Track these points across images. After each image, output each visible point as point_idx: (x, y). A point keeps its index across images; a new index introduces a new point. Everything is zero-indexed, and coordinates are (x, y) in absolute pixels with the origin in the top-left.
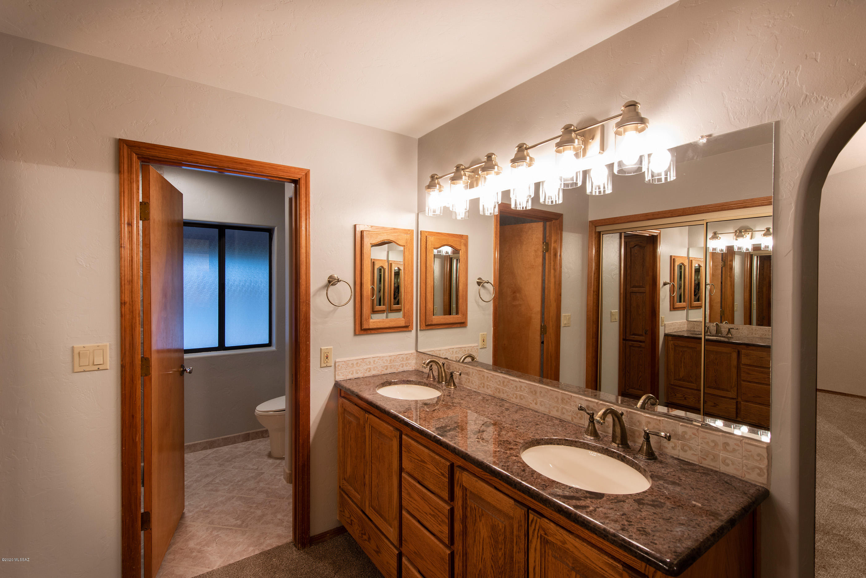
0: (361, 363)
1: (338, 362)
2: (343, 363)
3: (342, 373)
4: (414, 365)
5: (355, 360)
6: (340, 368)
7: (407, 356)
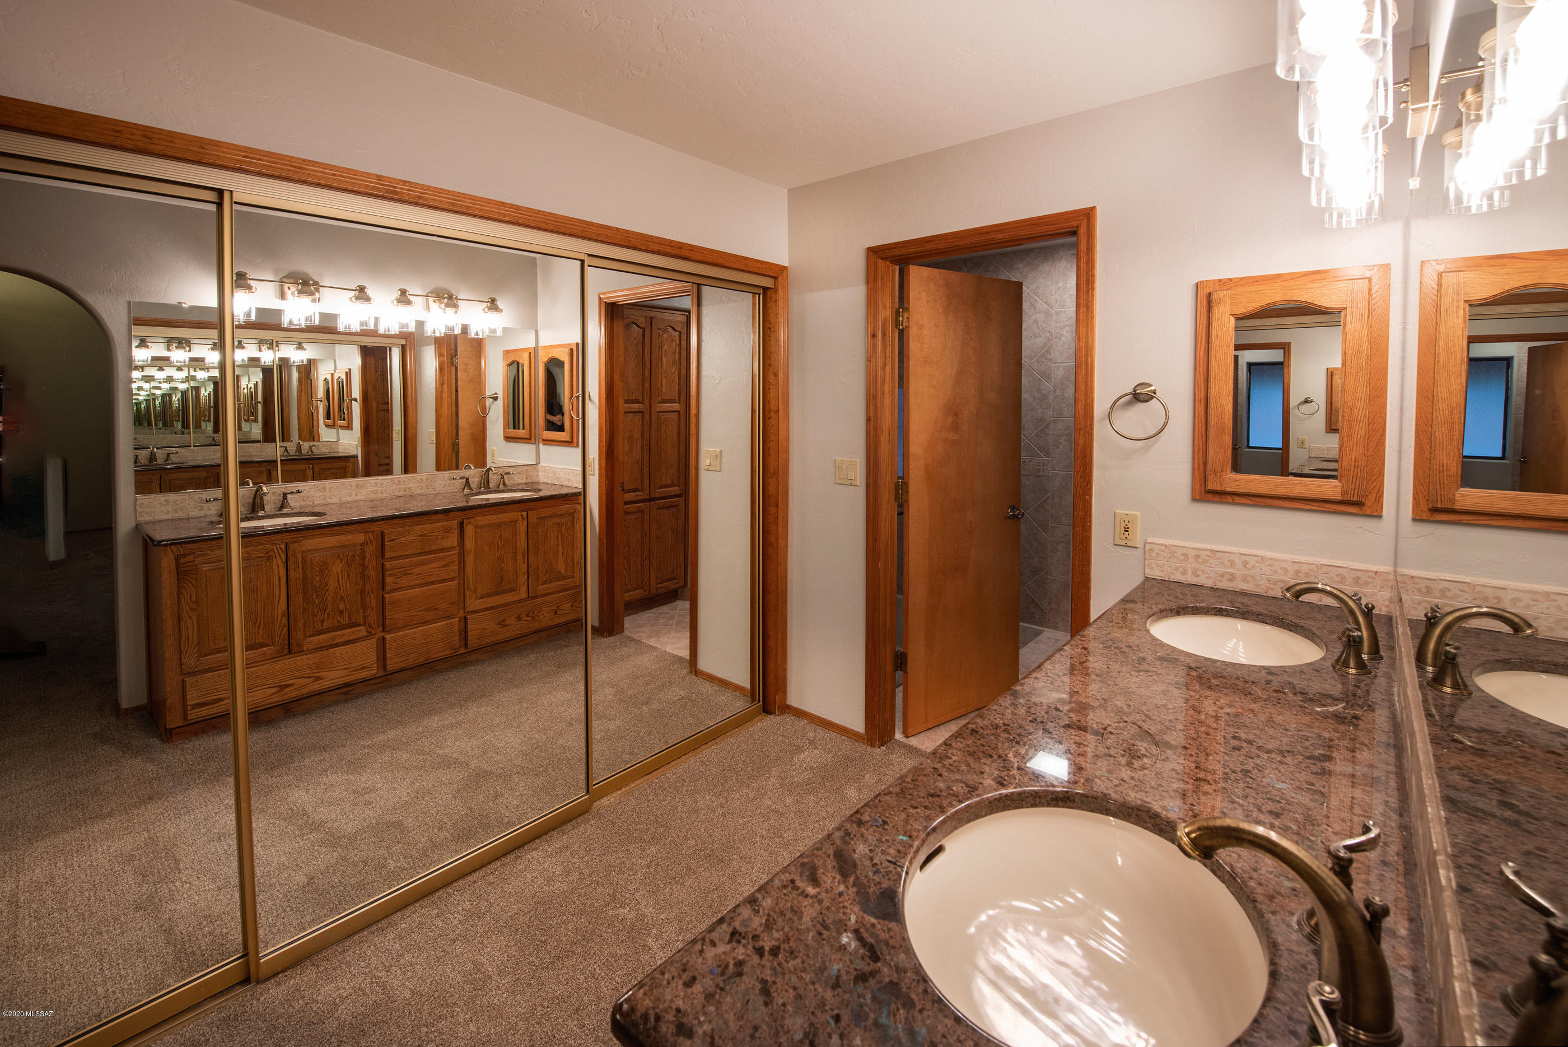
0: (1207, 558)
1: (1149, 543)
2: (1163, 548)
3: (1158, 565)
4: (1387, 603)
5: (1193, 548)
6: (1154, 555)
7: (1359, 574)
